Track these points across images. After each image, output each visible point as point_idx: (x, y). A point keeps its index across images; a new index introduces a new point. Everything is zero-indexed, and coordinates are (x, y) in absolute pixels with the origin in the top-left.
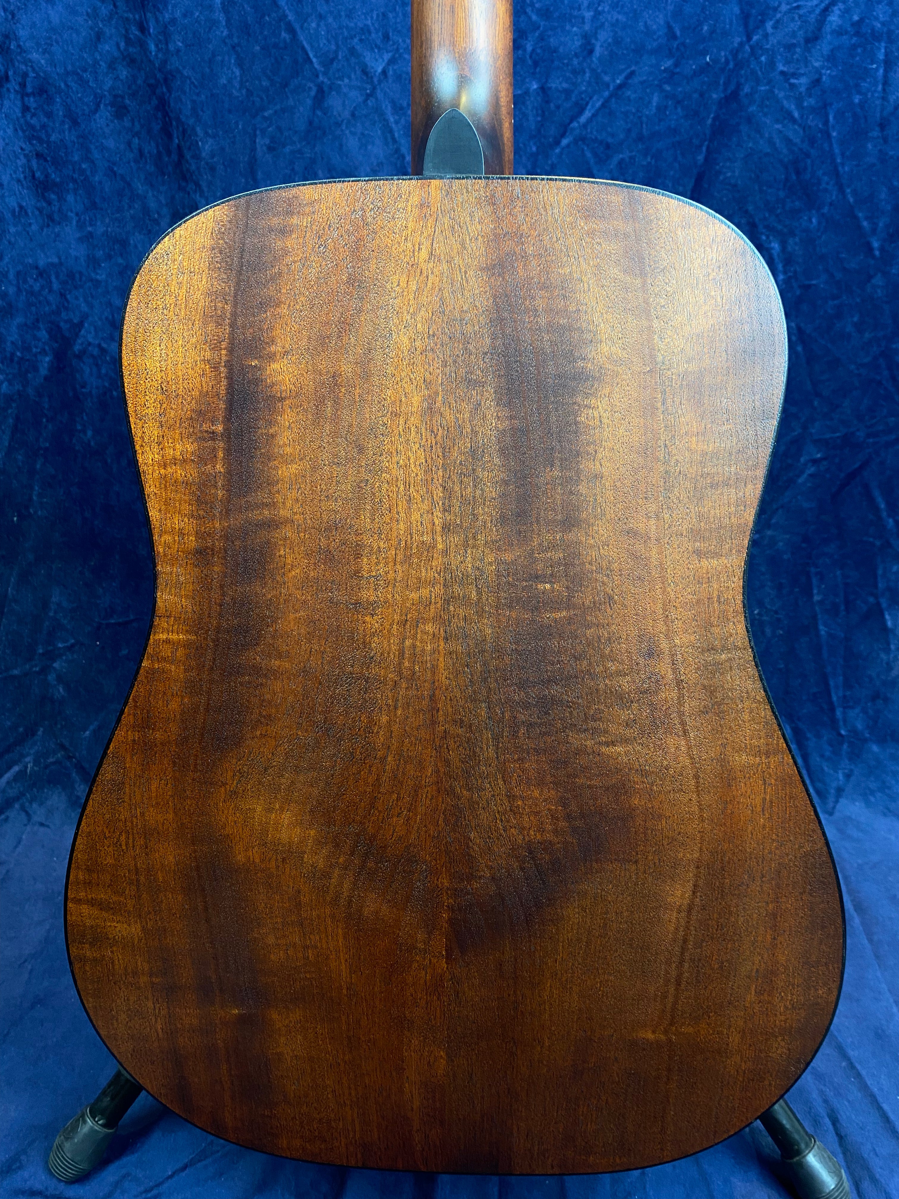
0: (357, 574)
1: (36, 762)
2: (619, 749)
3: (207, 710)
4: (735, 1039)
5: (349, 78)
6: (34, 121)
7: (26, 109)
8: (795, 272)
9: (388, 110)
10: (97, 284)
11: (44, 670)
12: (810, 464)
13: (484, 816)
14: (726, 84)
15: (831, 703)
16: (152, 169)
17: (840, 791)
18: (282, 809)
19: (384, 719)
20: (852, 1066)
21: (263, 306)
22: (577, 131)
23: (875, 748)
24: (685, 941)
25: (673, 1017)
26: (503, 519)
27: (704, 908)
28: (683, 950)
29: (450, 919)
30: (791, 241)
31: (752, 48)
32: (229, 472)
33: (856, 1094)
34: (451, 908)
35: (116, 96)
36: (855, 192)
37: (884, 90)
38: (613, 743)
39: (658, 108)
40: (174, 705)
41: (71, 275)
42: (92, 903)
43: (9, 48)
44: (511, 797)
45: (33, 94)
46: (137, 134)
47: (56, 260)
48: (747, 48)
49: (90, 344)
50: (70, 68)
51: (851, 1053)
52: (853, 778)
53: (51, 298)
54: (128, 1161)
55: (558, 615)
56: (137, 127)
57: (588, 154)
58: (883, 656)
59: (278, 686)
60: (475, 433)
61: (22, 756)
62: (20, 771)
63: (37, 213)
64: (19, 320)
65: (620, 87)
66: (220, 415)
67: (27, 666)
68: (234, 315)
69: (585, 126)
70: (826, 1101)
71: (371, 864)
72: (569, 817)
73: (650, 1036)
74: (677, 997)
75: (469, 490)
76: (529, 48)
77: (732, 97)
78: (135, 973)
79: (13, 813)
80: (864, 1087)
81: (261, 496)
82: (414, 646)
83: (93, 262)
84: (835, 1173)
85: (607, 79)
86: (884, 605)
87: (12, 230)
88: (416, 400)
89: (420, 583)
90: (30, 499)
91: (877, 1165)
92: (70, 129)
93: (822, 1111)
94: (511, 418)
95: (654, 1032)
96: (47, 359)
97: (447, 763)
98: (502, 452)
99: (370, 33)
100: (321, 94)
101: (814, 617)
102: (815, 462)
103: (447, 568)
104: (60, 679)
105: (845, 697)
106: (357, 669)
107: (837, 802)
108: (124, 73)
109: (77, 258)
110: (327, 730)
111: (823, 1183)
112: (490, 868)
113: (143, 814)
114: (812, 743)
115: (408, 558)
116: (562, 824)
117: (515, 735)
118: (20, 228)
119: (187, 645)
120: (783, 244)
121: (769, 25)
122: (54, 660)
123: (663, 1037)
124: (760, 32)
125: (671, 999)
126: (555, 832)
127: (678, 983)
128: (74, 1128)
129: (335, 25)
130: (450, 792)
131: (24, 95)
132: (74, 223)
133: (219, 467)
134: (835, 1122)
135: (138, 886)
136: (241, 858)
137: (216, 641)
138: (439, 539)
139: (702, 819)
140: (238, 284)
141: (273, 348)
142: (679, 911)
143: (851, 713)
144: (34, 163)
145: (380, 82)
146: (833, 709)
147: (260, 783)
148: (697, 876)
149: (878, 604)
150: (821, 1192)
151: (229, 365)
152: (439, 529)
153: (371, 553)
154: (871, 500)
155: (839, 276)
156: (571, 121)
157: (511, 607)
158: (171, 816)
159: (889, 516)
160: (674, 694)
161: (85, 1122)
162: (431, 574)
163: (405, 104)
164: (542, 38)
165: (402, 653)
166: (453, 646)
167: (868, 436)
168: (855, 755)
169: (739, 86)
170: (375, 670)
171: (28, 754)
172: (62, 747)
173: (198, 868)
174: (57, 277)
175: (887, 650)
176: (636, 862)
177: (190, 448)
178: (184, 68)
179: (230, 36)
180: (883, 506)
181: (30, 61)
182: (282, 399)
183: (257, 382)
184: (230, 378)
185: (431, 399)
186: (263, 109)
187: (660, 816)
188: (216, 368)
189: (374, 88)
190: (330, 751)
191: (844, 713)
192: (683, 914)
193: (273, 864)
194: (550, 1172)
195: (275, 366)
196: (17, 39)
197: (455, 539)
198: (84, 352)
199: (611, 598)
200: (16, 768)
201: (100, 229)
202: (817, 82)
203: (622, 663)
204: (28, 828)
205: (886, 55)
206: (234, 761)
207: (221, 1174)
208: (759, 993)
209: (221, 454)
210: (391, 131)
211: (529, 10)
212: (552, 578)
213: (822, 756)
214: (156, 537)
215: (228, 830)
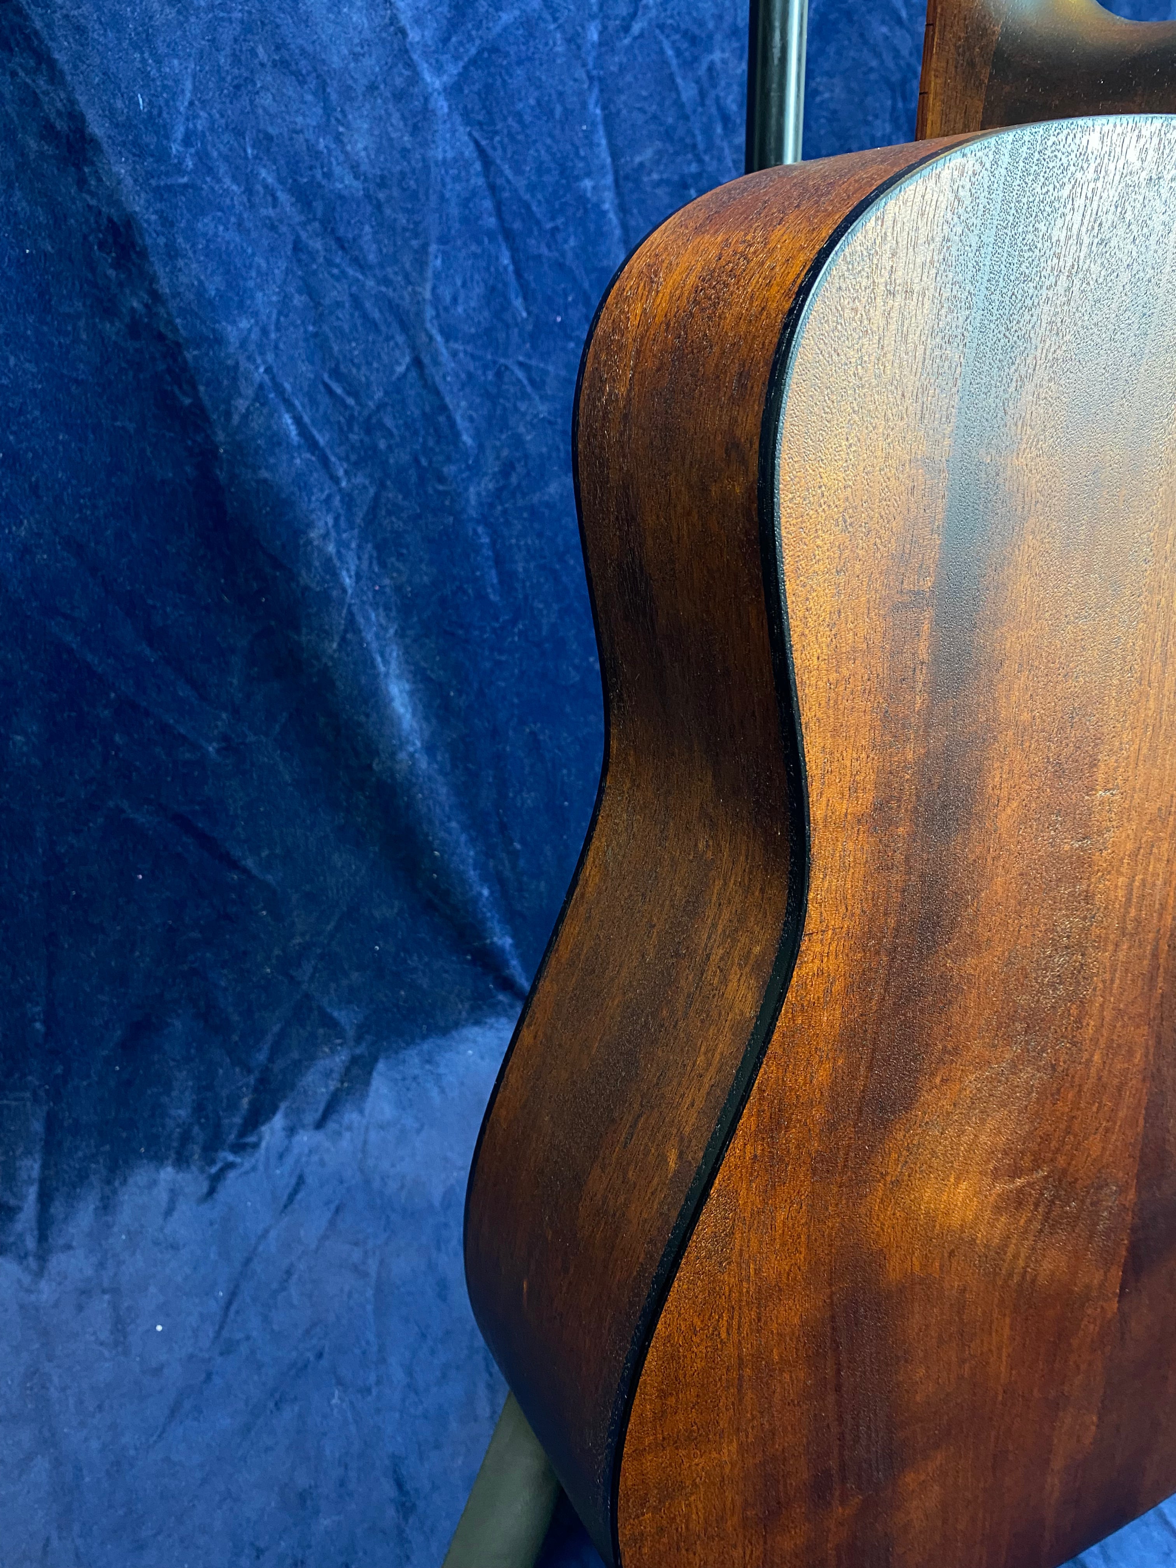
3: (870, 1068)
29: (1130, 1244)
32: (935, 659)
40: (822, 1076)
57: (670, 52)
66: (932, 559)
82: (1144, 884)
113: (759, 1271)
119: (849, 971)
133: (923, 653)
135: (740, 1386)
136: (895, 1276)
137: (892, 952)
147: (933, 1154)
153: (1110, 755)
158: (802, 1256)
165: (1129, 898)
173: (833, 1318)
177: (881, 626)
188: (933, 472)
206: (902, 1133)
209: (926, 631)
215: (882, 1243)
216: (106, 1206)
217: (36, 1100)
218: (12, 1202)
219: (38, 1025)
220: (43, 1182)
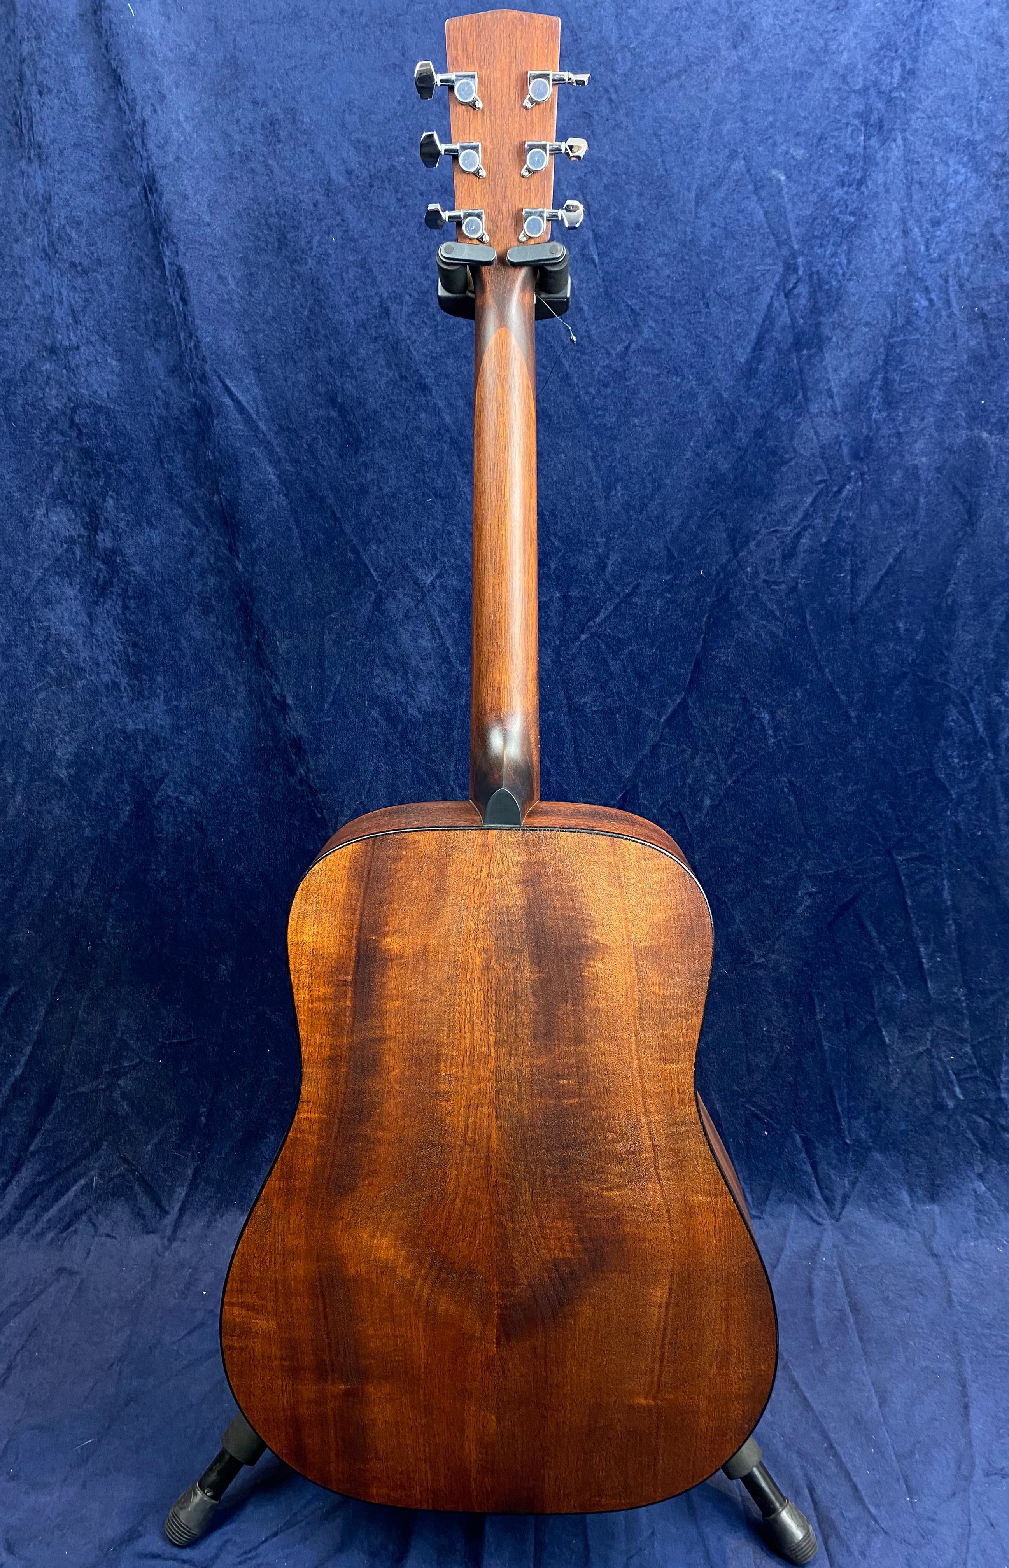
0: (437, 1073)
1: (101, 1175)
2: (616, 1193)
3: (332, 1166)
4: (704, 1404)
5: (403, 587)
6: (132, 618)
7: (125, 608)
8: (784, 736)
9: (435, 612)
10: (179, 748)
11: (110, 1087)
12: (806, 897)
13: (523, 1240)
14: (718, 591)
15: (837, 1114)
16: (232, 654)
17: (845, 1198)
18: (381, 1236)
19: (455, 1173)
20: (831, 1446)
21: (381, 904)
22: (594, 630)
23: (878, 1156)
24: (665, 1329)
25: (659, 1387)
26: (535, 1037)
27: (677, 1305)
28: (664, 1336)
29: (499, 1315)
30: (779, 712)
31: (738, 562)
32: (354, 1006)
33: (833, 1469)
34: (499, 1307)
35: (204, 598)
36: (832, 671)
37: (852, 593)
38: (611, 1189)
39: (660, 611)
40: (310, 1162)
41: (156, 740)
42: (242, 1305)
43: (115, 561)
44: (542, 1227)
45: (134, 598)
46: (221, 628)
47: (142, 727)
48: (735, 562)
49: (169, 796)
50: (166, 577)
51: (832, 1436)
52: (858, 1185)
53: (135, 757)
54: (228, 1529)
55: (573, 1101)
56: (221, 621)
57: (603, 647)
58: (882, 1069)
59: (381, 1150)
60: (516, 982)
61: (88, 1169)
62: (86, 1185)
63: (128, 688)
64: (105, 775)
65: (628, 595)
66: (351, 970)
67: (94, 1084)
68: (363, 908)
69: (600, 625)
70: (806, 1475)
71: (443, 1276)
72: (582, 1240)
73: (643, 1401)
74: (661, 1371)
75: (513, 1018)
76: (553, 566)
77: (723, 598)
78: (269, 1358)
79: (81, 1225)
80: (841, 1465)
81: (375, 1022)
82: (475, 1122)
83: (177, 730)
84: (804, 1527)
85: (618, 589)
86: (881, 1023)
87: (105, 700)
88: (478, 960)
89: (480, 1079)
90: (104, 930)
91: (842, 1526)
92: (163, 624)
93: (802, 1483)
94: (540, 972)
95: (646, 1398)
96: (128, 808)
97: (498, 1203)
98: (534, 993)
99: (421, 554)
100: (379, 601)
101: (818, 1034)
102: (810, 895)
103: (498, 1069)
104: (124, 1095)
105: (849, 1107)
106: (436, 1138)
107: (843, 1208)
108: (212, 580)
109: (162, 726)
110: (415, 1180)
111: (792, 1535)
112: (527, 1278)
113: (283, 1240)
114: (820, 1152)
115: (471, 1063)
116: (578, 1246)
117: (545, 1183)
118: (112, 699)
119: (321, 1121)
120: (772, 714)
121: (752, 545)
122: (119, 1077)
123: (652, 1403)
124: (745, 549)
125: (657, 1373)
126: (573, 1252)
127: (662, 1361)
128: (187, 1499)
129: (392, 548)
130: (500, 1224)
131: (124, 597)
132: (162, 698)
133: (348, 1003)
134: (812, 1491)
135: (276, 1292)
136: (352, 1271)
137: (340, 1119)
138: (493, 1050)
139: (673, 1241)
140: (366, 889)
141: (387, 929)
142: (660, 1307)
143: (856, 1123)
144: (130, 651)
145: (429, 591)
146: (838, 1120)
147: (367, 1218)
148: (671, 1282)
149: (876, 1021)
150: (792, 1542)
151: (358, 939)
152: (492, 1043)
153: (447, 1059)
154: (863, 927)
155: (822, 738)
156: (589, 621)
157: (541, 1096)
158: (303, 1242)
159: (880, 943)
160: (652, 1155)
161: (196, 1494)
162: (487, 1073)
163: (449, 608)
164: (564, 558)
165: (467, 1128)
166: (501, 1122)
167: (857, 873)
168: (860, 1162)
169: (728, 591)
170: (448, 1139)
171: (93, 1168)
172: (126, 1161)
173: (320, 1279)
174: (143, 741)
175: (887, 1064)
176: (629, 1272)
177: (330, 990)
178: (267, 585)
179: (305, 557)
180: (874, 934)
181: (133, 571)
182: (391, 960)
183: (375, 949)
184: (358, 947)
185: (489, 960)
186: (331, 612)
187: (644, 1239)
188: (349, 940)
189: (424, 596)
190: (417, 1195)
191: (849, 1123)
192: (663, 1310)
193: (374, 1276)
194: (573, 1511)
195: (388, 940)
196: (123, 555)
197: (502, 1050)
198: (163, 803)
199: (607, 1089)
200: (83, 1182)
201: (184, 703)
202: (794, 589)
203: (616, 1133)
204: (96, 1239)
205: (852, 566)
206: (350, 1201)
207: (306, 1539)
208: (720, 1368)
209: (349, 995)
210: (438, 630)
211: (552, 538)
212: (568, 1077)
213: (829, 1164)
214: (303, 1048)
215: (344, 1251)
216: (209, 1225)
217: (193, 1157)
218: (167, 1208)
219: (203, 1118)
220: (184, 1202)
